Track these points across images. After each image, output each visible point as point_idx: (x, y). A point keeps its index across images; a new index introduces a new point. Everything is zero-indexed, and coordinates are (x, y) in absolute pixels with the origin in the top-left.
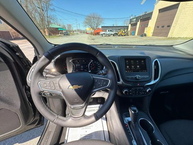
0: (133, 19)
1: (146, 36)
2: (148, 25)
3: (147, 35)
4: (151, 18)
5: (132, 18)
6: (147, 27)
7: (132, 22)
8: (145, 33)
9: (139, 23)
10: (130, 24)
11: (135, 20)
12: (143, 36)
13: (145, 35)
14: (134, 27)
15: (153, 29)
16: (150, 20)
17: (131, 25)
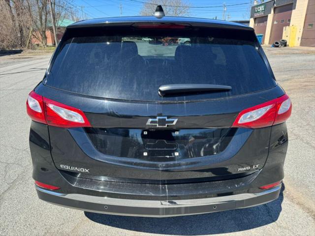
0: (257, 6)
1: (285, 46)
2: (289, 20)
3: (287, 44)
4: (295, 5)
5: (255, 4)
6: (289, 25)
7: (256, 12)
8: (283, 38)
9: (270, 17)
10: (251, 17)
11: (261, 8)
12: (278, 47)
13: (285, 44)
14: (261, 24)
15: (302, 31)
16: (293, 11)
17: (255, 19)
